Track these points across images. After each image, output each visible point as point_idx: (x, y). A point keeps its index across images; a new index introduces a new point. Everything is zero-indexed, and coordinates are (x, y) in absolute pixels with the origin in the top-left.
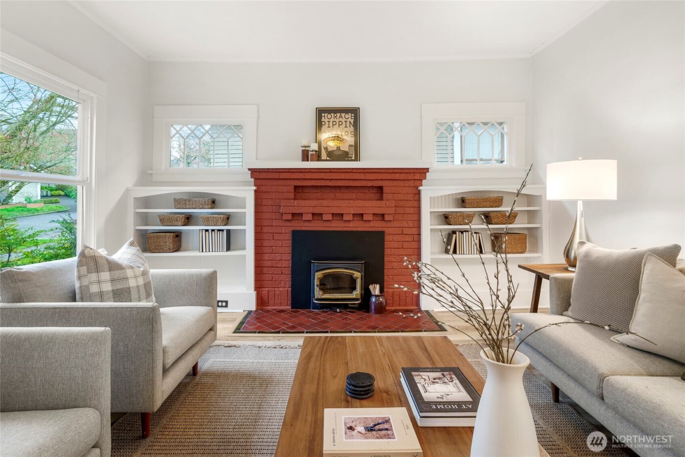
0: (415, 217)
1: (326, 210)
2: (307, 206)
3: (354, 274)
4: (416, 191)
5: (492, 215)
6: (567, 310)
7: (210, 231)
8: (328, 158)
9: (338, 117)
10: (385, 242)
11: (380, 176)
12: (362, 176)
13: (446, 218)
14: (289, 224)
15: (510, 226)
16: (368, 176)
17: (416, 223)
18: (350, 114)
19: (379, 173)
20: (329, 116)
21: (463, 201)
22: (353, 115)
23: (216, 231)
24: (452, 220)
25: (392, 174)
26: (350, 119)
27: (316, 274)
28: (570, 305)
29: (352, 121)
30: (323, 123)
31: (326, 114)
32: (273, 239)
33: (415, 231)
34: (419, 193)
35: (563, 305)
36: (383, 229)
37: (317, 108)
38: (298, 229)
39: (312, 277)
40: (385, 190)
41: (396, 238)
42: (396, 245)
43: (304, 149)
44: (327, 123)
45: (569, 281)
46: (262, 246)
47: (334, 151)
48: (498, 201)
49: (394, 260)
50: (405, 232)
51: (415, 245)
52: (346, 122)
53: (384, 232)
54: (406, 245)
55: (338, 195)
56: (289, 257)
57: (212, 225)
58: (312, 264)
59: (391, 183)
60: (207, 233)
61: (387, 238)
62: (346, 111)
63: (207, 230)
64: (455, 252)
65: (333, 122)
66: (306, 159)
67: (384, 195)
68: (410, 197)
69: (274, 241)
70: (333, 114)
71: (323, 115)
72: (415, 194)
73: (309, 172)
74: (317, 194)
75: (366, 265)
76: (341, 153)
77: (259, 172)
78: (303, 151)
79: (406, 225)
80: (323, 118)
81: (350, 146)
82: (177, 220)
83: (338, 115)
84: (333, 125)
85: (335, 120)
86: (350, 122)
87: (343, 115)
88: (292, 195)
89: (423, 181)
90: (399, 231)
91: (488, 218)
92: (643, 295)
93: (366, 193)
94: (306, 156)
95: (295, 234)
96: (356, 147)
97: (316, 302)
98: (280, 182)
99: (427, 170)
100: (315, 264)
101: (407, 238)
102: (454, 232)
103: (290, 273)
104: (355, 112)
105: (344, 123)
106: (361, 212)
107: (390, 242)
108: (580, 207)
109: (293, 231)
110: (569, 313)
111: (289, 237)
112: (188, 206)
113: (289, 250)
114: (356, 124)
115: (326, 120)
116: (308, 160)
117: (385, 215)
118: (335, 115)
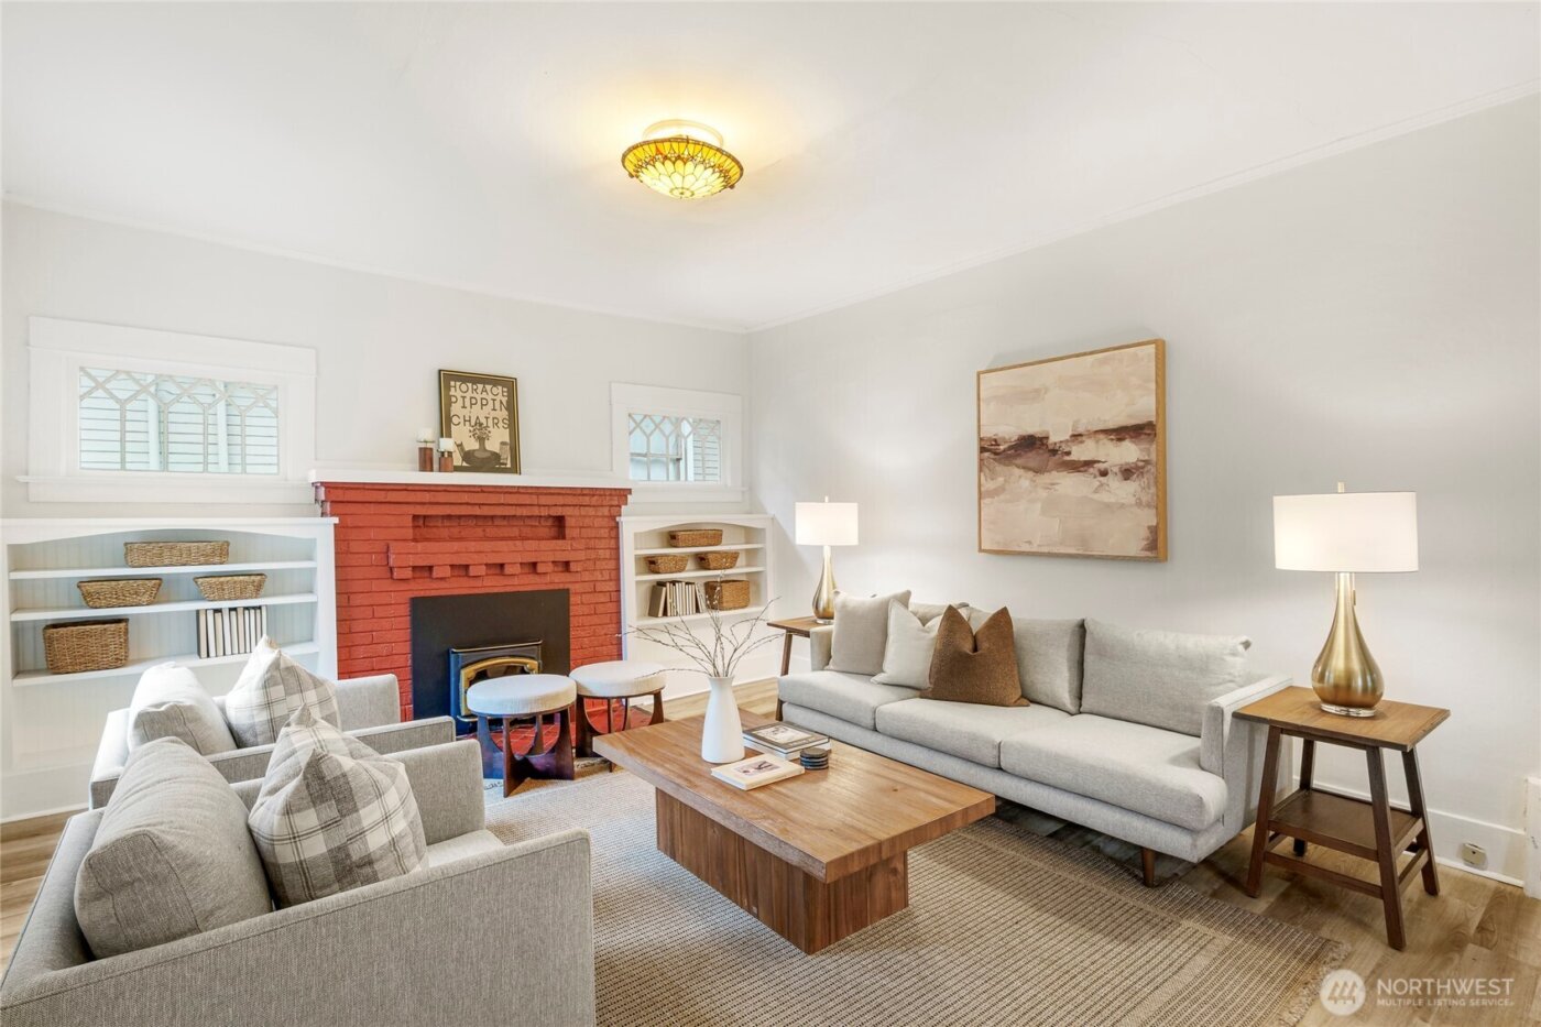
0: (612, 564)
1: (476, 559)
2: (441, 553)
3: (526, 664)
4: (613, 524)
5: (710, 556)
6: (828, 664)
7: (226, 613)
8: (465, 464)
9: (479, 391)
10: (571, 607)
11: (560, 500)
12: (534, 499)
13: (651, 564)
14: (403, 586)
15: (728, 571)
16: (544, 500)
17: (614, 573)
18: (500, 388)
19: (559, 494)
20: (464, 387)
21: (672, 538)
22: (505, 389)
23: (240, 611)
24: (662, 567)
25: (580, 497)
26: (499, 397)
27: (463, 672)
28: (830, 657)
29: (505, 400)
30: (453, 399)
31: (458, 384)
32: (373, 617)
33: (611, 586)
34: (617, 527)
35: (825, 659)
36: (567, 586)
37: (440, 371)
38: (422, 594)
39: (453, 679)
40: (569, 522)
41: (586, 598)
42: (586, 610)
43: (423, 445)
44: (460, 400)
45: (828, 635)
46: (350, 632)
47: (474, 451)
48: (715, 536)
49: (583, 634)
50: (598, 589)
51: (611, 607)
52: (494, 400)
53: (568, 590)
54: (601, 609)
55: (491, 531)
56: (407, 648)
57: (230, 599)
58: (452, 656)
59: (576, 511)
60: (218, 615)
61: (573, 599)
62: (494, 380)
63: (217, 611)
64: (665, 614)
65: (471, 398)
66: (429, 468)
67: (567, 531)
68: (604, 533)
69: (375, 620)
70: (470, 385)
71: (452, 383)
72: (611, 528)
73: (445, 491)
74: (452, 529)
75: (545, 648)
76: (486, 455)
77: (342, 488)
78: (420, 449)
79: (599, 578)
80: (453, 389)
81: (503, 443)
82: (136, 593)
83: (480, 386)
84: (471, 404)
85: (475, 395)
86: (501, 402)
87: (488, 387)
88: (409, 533)
89: (623, 507)
90: (588, 587)
91: (702, 561)
92: (891, 638)
93: (535, 526)
94: (426, 460)
95: (417, 604)
96: (514, 446)
97: (466, 720)
98: (384, 509)
99: (629, 491)
100: (458, 654)
101: (602, 598)
102: (661, 584)
103: (410, 676)
104: (509, 384)
105: (491, 402)
106: (534, 560)
107: (577, 607)
108: (827, 553)
109: (413, 599)
110: (831, 666)
111: (405, 610)
112: (166, 562)
113: (406, 634)
114: (512, 407)
115: (459, 394)
116: (432, 470)
117: (571, 564)
118: (475, 387)
